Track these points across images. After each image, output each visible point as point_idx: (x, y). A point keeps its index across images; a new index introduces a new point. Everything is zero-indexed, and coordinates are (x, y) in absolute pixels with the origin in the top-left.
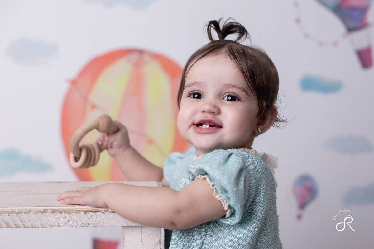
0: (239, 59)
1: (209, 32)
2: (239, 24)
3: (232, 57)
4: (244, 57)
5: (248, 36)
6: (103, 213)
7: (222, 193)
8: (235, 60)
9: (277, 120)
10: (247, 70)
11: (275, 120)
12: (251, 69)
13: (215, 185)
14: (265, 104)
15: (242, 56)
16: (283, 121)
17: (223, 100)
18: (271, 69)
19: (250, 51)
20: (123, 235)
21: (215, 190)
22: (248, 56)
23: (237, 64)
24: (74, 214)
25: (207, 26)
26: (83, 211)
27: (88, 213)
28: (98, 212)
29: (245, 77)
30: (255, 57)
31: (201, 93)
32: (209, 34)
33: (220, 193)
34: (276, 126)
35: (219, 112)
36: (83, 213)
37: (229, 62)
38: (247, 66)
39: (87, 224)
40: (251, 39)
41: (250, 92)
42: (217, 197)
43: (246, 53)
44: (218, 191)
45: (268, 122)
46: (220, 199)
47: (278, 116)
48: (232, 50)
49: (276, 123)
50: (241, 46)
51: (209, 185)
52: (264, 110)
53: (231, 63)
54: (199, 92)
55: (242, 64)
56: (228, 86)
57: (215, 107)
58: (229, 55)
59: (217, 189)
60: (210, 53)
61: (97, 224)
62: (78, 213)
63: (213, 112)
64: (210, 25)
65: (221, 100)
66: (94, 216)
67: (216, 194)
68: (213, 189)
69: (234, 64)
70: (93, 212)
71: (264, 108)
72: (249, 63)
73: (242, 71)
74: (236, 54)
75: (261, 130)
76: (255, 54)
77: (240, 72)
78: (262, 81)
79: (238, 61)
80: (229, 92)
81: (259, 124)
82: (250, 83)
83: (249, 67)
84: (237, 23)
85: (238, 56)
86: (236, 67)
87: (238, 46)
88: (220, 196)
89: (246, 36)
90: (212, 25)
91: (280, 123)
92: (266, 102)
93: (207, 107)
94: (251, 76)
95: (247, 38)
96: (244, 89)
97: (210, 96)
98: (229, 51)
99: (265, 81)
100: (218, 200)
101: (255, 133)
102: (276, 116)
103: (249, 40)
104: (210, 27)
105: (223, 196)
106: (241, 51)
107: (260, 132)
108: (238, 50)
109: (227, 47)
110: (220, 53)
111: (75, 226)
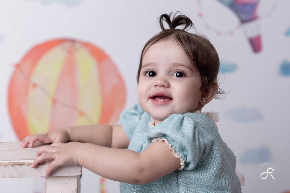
0: (184, 43)
1: (161, 23)
2: (186, 17)
3: (179, 42)
4: (189, 42)
5: (193, 26)
6: (27, 166)
7: (179, 152)
8: (181, 43)
9: (218, 93)
10: (191, 52)
11: (216, 93)
12: (194, 51)
13: (173, 145)
14: (206, 79)
15: (187, 41)
16: (223, 93)
17: (172, 76)
18: (211, 52)
19: (193, 37)
20: (45, 185)
21: (173, 150)
22: (191, 40)
23: (182, 47)
24: (3, 167)
25: (159, 19)
26: (10, 164)
27: (14, 166)
28: (23, 165)
29: (189, 57)
30: (197, 41)
31: (155, 71)
32: (161, 24)
33: (178, 152)
34: (217, 97)
35: (169, 86)
36: (10, 167)
37: (176, 46)
38: (191, 49)
39: (13, 176)
40: (195, 28)
41: (194, 69)
42: (176, 155)
43: (190, 39)
44: (176, 150)
45: (210, 95)
46: (179, 156)
47: (218, 89)
48: (179, 36)
49: (217, 95)
50: (186, 33)
51: (168, 146)
52: (206, 84)
53: (178, 46)
54: (153, 70)
55: (187, 47)
56: (175, 65)
57: (166, 81)
58: (176, 40)
59: (175, 149)
60: (161, 39)
61: (23, 176)
62: (6, 166)
63: (164, 86)
64: (162, 18)
65: (171, 76)
66: (20, 169)
67: (175, 153)
68: (172, 149)
69: (180, 47)
70: (19, 165)
71: (206, 83)
72: (193, 46)
73: (187, 52)
74: (182, 39)
75: (205, 101)
76: (198, 39)
77: (185, 53)
78: (204, 61)
79: (183, 44)
80: (177, 70)
81: (203, 96)
82: (194, 62)
83: (192, 49)
84: (184, 16)
85: (184, 40)
86: (182, 49)
87: (184, 33)
88: (178, 154)
89: (191, 26)
90: (164, 18)
91: (220, 95)
92: (207, 78)
93: (159, 82)
94: (195, 56)
95: (192, 27)
96: (188, 67)
97: (161, 73)
98: (177, 37)
99: (206, 61)
100: (177, 158)
101: (200, 104)
102: (217, 89)
103: (194, 28)
104: (162, 19)
105: (180, 154)
106: (186, 37)
107: (204, 103)
108: (184, 36)
109: (175, 34)
110: (169, 39)
111: (3, 177)
